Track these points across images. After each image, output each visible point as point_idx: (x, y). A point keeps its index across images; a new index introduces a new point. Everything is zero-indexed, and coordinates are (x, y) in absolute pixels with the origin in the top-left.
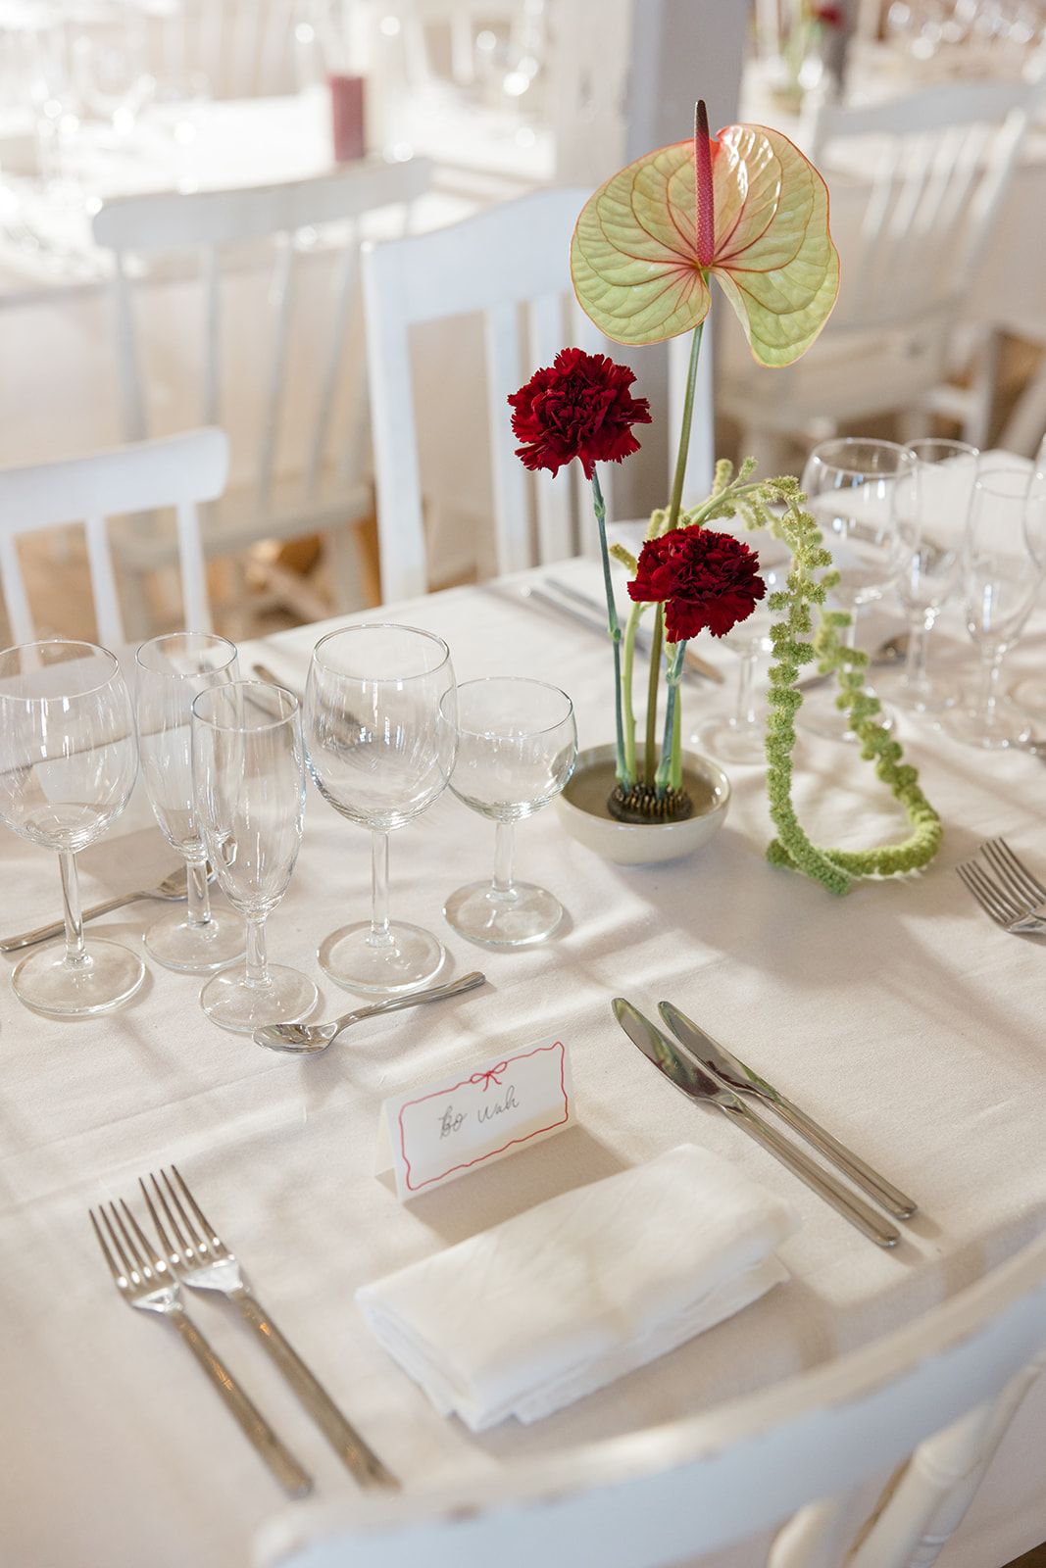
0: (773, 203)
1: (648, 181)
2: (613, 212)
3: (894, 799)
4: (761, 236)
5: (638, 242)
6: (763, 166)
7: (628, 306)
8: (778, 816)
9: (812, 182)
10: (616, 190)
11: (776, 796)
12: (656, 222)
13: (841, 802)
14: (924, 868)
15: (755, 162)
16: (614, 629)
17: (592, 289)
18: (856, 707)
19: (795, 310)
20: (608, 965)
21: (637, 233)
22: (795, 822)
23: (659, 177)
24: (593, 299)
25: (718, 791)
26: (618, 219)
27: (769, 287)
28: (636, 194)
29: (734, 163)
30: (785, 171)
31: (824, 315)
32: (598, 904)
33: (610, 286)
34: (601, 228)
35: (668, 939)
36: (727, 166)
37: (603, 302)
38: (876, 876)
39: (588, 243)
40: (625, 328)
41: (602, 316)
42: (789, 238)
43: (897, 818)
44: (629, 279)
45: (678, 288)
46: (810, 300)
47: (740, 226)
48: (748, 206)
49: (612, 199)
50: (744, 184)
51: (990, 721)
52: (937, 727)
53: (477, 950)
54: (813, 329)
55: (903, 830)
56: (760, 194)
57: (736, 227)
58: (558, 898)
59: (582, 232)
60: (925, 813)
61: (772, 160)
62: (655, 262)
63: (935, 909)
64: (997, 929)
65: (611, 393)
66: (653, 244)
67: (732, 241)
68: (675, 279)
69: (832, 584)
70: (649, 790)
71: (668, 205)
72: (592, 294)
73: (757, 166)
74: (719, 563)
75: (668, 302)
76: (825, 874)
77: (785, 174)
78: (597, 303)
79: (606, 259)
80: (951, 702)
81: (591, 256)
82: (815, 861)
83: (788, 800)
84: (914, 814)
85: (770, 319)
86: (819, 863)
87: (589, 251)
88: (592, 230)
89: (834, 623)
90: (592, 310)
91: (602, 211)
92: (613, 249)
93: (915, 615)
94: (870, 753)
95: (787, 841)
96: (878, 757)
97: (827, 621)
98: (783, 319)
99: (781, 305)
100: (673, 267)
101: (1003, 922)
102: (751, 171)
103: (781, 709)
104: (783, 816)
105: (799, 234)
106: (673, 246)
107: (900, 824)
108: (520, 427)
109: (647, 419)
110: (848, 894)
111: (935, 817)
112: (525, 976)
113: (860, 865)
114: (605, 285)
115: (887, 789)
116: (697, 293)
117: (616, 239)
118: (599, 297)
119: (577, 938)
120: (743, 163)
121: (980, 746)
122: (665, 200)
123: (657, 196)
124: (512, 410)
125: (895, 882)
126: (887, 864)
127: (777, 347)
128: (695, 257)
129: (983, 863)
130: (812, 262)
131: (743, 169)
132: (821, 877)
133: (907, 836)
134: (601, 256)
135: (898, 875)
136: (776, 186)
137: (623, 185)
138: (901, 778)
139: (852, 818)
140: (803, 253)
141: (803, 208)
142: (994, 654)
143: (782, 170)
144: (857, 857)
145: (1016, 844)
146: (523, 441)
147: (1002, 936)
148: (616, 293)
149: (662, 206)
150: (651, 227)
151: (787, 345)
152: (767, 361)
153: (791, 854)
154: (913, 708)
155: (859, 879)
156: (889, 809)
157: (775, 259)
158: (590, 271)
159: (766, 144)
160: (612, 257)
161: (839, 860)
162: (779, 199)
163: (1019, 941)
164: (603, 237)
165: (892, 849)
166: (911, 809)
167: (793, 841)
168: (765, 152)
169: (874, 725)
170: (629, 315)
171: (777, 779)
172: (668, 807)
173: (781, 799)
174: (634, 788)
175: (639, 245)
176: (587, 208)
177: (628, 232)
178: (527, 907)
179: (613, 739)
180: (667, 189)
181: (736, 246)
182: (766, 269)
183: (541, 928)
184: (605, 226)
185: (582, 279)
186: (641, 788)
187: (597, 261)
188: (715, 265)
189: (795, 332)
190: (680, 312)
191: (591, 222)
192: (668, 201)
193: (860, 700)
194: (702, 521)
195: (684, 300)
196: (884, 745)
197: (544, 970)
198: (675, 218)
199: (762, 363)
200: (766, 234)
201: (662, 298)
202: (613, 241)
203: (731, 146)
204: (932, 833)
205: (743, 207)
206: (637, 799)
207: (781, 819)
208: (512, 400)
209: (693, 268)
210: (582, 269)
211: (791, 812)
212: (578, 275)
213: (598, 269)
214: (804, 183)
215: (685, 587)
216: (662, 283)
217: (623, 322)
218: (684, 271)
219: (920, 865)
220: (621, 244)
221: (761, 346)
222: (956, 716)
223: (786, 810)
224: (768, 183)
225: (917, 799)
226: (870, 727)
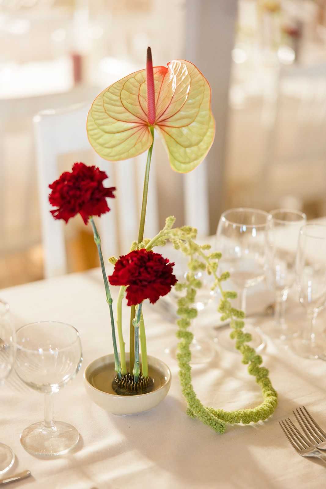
0: (186, 95)
1: (131, 86)
2: (111, 99)
3: (257, 384)
4: (179, 111)
5: (121, 113)
6: (183, 78)
7: (113, 143)
8: (185, 394)
9: (204, 85)
10: (114, 89)
11: (184, 384)
12: (132, 104)
13: (232, 384)
14: (266, 420)
15: (180, 76)
16: (109, 298)
17: (96, 134)
18: (238, 338)
19: (193, 146)
20: (95, 468)
21: (121, 109)
22: (195, 397)
23: (137, 84)
24: (96, 139)
25: (166, 378)
26: (112, 102)
27: (182, 135)
28: (123, 91)
29: (171, 77)
30: (193, 81)
31: (207, 148)
32: (98, 434)
33: (104, 133)
34: (104, 106)
35: (129, 454)
36: (169, 79)
37: (101, 141)
38: (241, 424)
39: (96, 113)
40: (110, 153)
41: (99, 147)
42: (192, 111)
43: (257, 394)
44: (114, 130)
45: (137, 135)
46: (200, 141)
47: (170, 106)
48: (174, 97)
49: (111, 93)
50: (174, 86)
51: (313, 345)
52: (286, 347)
53: (32, 458)
54: (202, 155)
55: (259, 400)
56: (180, 91)
57: (169, 106)
58: (79, 431)
59: (95, 108)
60: (270, 392)
61: (187, 76)
62: (127, 122)
63: (266, 443)
64: (297, 454)
65: (94, 184)
66: (128, 114)
67: (166, 113)
68: (136, 130)
69: (225, 278)
70: (131, 378)
71: (138, 96)
72: (96, 137)
73: (181, 78)
74: (152, 268)
75: (132, 141)
76: (212, 423)
77: (192, 82)
78: (98, 141)
79: (104, 121)
80: (296, 335)
81: (97, 119)
82: (207, 417)
83: (191, 386)
84: (265, 392)
85: (182, 149)
86: (209, 417)
87: (96, 117)
88: (99, 107)
89: (228, 297)
90: (95, 144)
91: (105, 98)
92: (108, 116)
93: (278, 293)
94: (246, 361)
95: (191, 406)
96: (250, 363)
97: (224, 295)
98: (188, 150)
99: (187, 143)
100: (136, 125)
101: (300, 450)
102: (178, 81)
103: (183, 340)
104: (188, 394)
105: (196, 110)
106: (138, 115)
107: (259, 397)
108: (53, 200)
109: (113, 196)
110: (225, 433)
111: (275, 394)
112: (52, 473)
113: (232, 418)
114: (102, 133)
115: (253, 378)
116: (146, 137)
117: (110, 111)
118: (99, 138)
119: (82, 454)
120: (175, 76)
121: (307, 358)
122: (138, 94)
123: (134, 92)
124: (50, 191)
125: (250, 427)
126: (247, 418)
127: (184, 163)
128: (147, 120)
129: (293, 419)
130: (202, 123)
131: (175, 79)
132: (210, 424)
133: (260, 403)
134: (102, 119)
135: (252, 423)
136: (187, 87)
137: (118, 87)
138: (260, 373)
139: (235, 393)
140: (198, 119)
141: (199, 97)
142: (313, 313)
143: (191, 80)
144: (231, 414)
145: (312, 409)
146: (53, 205)
147: (298, 458)
148: (107, 136)
149: (135, 97)
150: (129, 106)
151: (189, 162)
152: (179, 170)
153: (194, 412)
154: (278, 337)
155: (233, 425)
156: (254, 389)
157: (185, 122)
158: (95, 126)
159: (186, 68)
160: (107, 120)
161: (221, 416)
162: (189, 93)
163: (307, 461)
164: (104, 110)
165: (249, 411)
166: (264, 390)
167: (194, 406)
168: (185, 72)
169: (248, 347)
170: (112, 147)
171: (183, 375)
172: (139, 386)
173: (186, 385)
174: (124, 376)
175: (121, 114)
176: (98, 97)
177: (117, 108)
178: (61, 435)
179: (112, 352)
180: (139, 89)
181: (167, 115)
182: (180, 126)
183: (66, 447)
184: (106, 105)
185: (91, 130)
186: (128, 376)
187: (100, 122)
188: (156, 124)
189: (193, 156)
190: (137, 146)
191: (99, 104)
192: (139, 94)
193: (240, 334)
194: (150, 247)
195: (139, 140)
196: (252, 357)
197: (61, 470)
198: (141, 102)
199: (176, 170)
200: (181, 110)
201: (130, 139)
202: (109, 113)
203: (171, 70)
204: (271, 403)
205: (173, 97)
206: (125, 382)
207: (187, 396)
208: (50, 186)
209: (146, 125)
210: (92, 125)
211: (192, 391)
212: (90, 128)
213: (99, 125)
214: (201, 86)
215: (134, 279)
216: (130, 132)
217: (108, 150)
218: (141, 127)
219: (264, 418)
220: (112, 114)
221: (177, 163)
222: (297, 342)
223: (189, 391)
224: (184, 86)
225: (267, 384)
226: (246, 348)
